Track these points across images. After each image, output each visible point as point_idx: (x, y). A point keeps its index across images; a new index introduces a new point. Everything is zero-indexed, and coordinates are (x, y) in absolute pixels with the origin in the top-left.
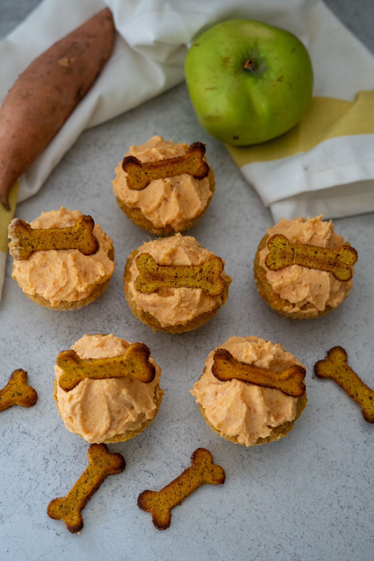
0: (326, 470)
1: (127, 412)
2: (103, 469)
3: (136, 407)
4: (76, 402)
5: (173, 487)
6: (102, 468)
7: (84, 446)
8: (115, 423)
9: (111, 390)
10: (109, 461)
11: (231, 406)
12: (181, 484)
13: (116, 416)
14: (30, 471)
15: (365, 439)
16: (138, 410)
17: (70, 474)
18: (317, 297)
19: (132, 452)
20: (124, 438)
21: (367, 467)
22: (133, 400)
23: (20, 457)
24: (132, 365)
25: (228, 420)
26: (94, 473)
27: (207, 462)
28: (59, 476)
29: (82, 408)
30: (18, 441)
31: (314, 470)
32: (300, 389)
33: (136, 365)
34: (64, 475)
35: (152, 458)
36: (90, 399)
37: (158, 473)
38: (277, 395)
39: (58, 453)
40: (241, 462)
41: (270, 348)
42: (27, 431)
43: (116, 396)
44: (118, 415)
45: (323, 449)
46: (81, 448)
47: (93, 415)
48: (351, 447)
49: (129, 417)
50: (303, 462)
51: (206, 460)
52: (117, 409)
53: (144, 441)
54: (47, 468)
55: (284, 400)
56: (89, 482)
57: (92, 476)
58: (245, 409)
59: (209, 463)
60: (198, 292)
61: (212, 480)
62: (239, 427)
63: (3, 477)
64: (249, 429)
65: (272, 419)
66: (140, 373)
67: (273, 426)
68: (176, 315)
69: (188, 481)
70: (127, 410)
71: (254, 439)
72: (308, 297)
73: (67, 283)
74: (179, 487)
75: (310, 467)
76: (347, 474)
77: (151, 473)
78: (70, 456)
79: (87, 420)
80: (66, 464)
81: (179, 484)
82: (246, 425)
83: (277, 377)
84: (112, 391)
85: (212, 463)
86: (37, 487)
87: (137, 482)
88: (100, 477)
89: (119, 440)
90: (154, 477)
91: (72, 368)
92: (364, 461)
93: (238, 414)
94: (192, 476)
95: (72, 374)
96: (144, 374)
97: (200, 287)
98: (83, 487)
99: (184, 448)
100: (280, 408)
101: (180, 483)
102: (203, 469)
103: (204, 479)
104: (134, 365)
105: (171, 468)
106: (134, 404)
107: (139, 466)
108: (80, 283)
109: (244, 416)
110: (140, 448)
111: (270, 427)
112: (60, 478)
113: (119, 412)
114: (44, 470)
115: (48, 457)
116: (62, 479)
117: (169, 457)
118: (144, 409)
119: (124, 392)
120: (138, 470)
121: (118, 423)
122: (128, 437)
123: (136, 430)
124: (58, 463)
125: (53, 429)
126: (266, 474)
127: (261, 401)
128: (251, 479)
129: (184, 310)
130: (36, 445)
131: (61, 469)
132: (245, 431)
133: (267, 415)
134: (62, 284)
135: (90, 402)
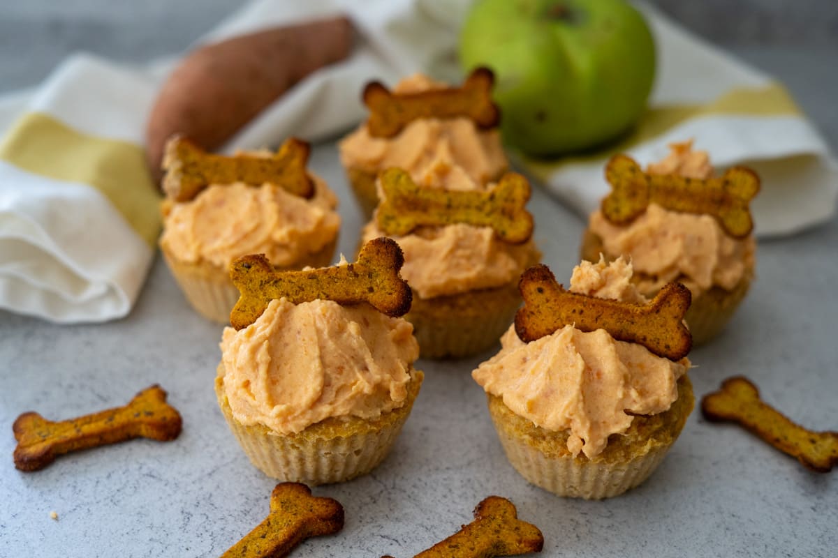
0: (744, 546)
1: (354, 374)
2: (300, 518)
3: (372, 367)
4: (260, 337)
5: (438, 551)
6: (298, 516)
7: (263, 497)
8: (332, 390)
9: (328, 315)
10: (312, 506)
11: (554, 365)
12: (455, 546)
13: (333, 376)
14: (153, 529)
15: (813, 505)
16: (376, 374)
17: (232, 536)
18: (696, 260)
19: (357, 509)
20: (347, 428)
21: (824, 543)
22: (368, 350)
23: (135, 508)
24: (370, 276)
25: (548, 394)
26: (280, 523)
27: (507, 514)
28: (211, 538)
29: (271, 351)
30: (137, 486)
31: (719, 545)
32: (682, 336)
33: (377, 276)
34: (219, 536)
35: (397, 519)
36: (287, 337)
37: (408, 541)
38: (639, 354)
39: (212, 505)
40: (574, 529)
41: (621, 267)
42: (154, 474)
43: (338, 332)
44: (338, 376)
45: (733, 516)
46: (257, 500)
47: (290, 373)
48: (788, 515)
49: (358, 382)
50: (695, 533)
51: (505, 513)
52: (337, 363)
53: (382, 495)
54: (188, 526)
55: (653, 363)
56: (269, 537)
57: (277, 529)
58: (580, 364)
59: (509, 516)
60: (487, 233)
61: (517, 540)
62: (571, 403)
63: (98, 534)
64: (589, 412)
65: (634, 394)
66: (383, 292)
67: (635, 408)
68: (448, 269)
69: (469, 541)
70: (356, 369)
71: (599, 437)
72: (680, 258)
73: (258, 228)
74: (452, 551)
75: (712, 541)
76: (787, 553)
77: (394, 540)
78: (235, 510)
79: (278, 381)
80: (226, 521)
81: (450, 547)
82: (584, 401)
83: (637, 310)
84: (331, 316)
85: (516, 517)
86: (163, 552)
87: (366, 551)
88: (293, 530)
89: (335, 433)
90: (400, 545)
91: (257, 283)
92: (816, 535)
93: (566, 379)
94: (477, 534)
95: (257, 297)
96: (390, 294)
97: (491, 225)
98: (258, 544)
99: (460, 507)
100: (645, 378)
101: (453, 544)
102: (499, 526)
103: (502, 538)
104: (374, 274)
105: (434, 533)
106: (369, 360)
107: (369, 529)
108: (279, 225)
109: (578, 379)
110: (374, 505)
111: (628, 412)
112: (212, 541)
113: (340, 369)
114: (180, 528)
115: (192, 510)
116: (215, 543)
117: (431, 518)
118: (387, 376)
119: (352, 327)
120: (368, 534)
121: (338, 392)
122: (353, 429)
123: (370, 418)
124: (210, 519)
125: (206, 472)
126: (624, 548)
127: (611, 350)
128: (595, 555)
129: (463, 262)
130: (170, 492)
131: (216, 528)
132: (582, 413)
133: (622, 382)
134: (249, 226)
135: (286, 345)
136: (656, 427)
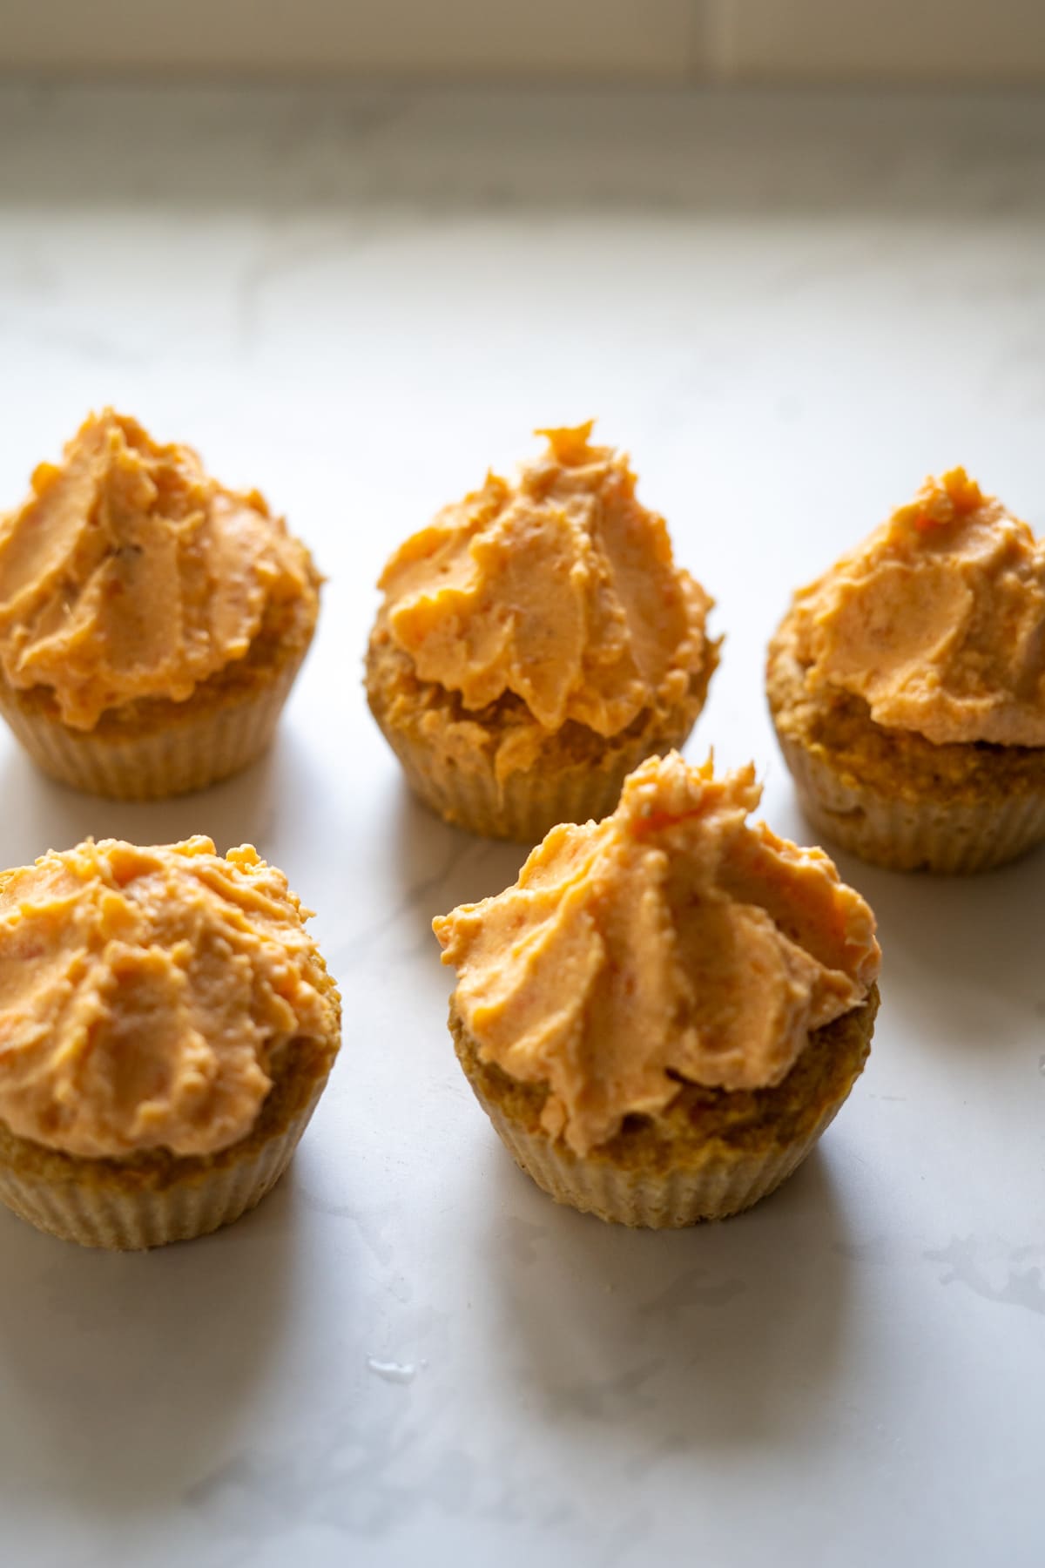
136: (734, 1117)
